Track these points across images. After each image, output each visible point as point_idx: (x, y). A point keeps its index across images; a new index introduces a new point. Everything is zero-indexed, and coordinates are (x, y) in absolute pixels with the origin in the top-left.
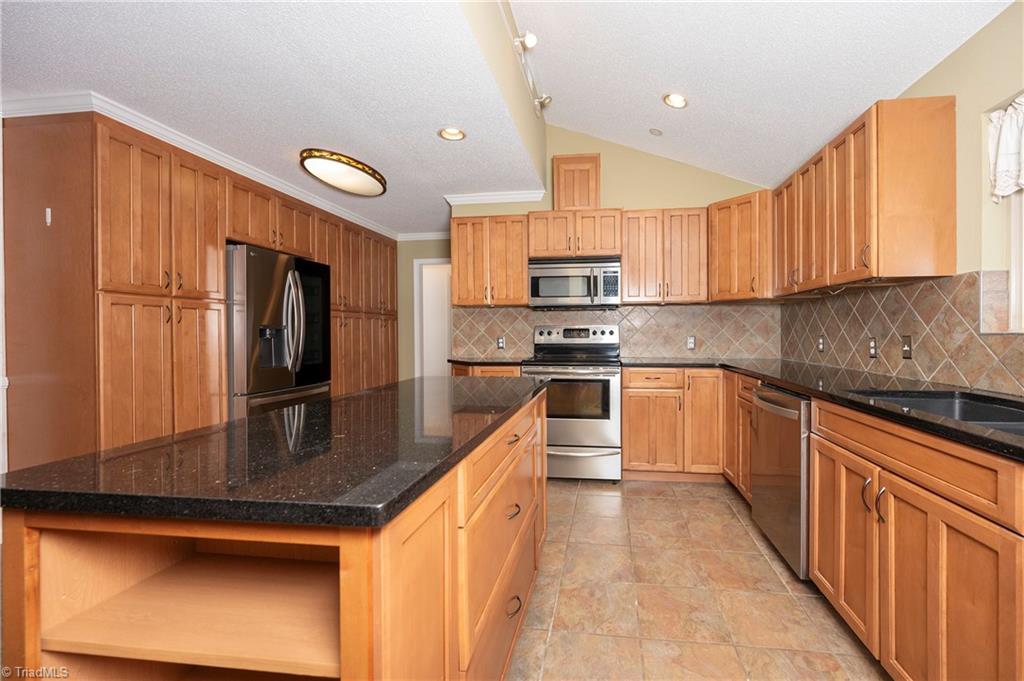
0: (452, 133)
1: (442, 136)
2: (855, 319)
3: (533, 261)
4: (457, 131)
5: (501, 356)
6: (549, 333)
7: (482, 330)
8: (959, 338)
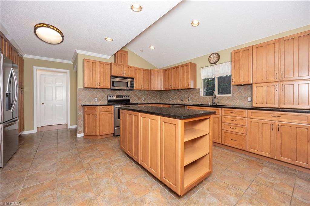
0: (109, 39)
1: (105, 40)
2: (178, 94)
3: (112, 76)
4: (110, 39)
5: (96, 103)
6: (113, 97)
7: (90, 95)
8: (197, 97)
